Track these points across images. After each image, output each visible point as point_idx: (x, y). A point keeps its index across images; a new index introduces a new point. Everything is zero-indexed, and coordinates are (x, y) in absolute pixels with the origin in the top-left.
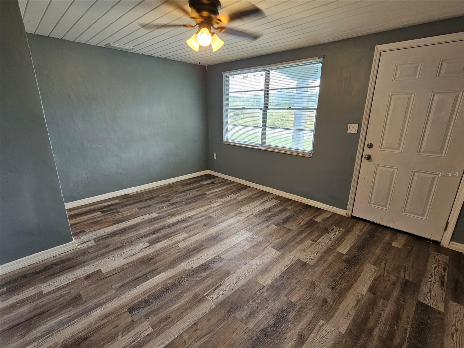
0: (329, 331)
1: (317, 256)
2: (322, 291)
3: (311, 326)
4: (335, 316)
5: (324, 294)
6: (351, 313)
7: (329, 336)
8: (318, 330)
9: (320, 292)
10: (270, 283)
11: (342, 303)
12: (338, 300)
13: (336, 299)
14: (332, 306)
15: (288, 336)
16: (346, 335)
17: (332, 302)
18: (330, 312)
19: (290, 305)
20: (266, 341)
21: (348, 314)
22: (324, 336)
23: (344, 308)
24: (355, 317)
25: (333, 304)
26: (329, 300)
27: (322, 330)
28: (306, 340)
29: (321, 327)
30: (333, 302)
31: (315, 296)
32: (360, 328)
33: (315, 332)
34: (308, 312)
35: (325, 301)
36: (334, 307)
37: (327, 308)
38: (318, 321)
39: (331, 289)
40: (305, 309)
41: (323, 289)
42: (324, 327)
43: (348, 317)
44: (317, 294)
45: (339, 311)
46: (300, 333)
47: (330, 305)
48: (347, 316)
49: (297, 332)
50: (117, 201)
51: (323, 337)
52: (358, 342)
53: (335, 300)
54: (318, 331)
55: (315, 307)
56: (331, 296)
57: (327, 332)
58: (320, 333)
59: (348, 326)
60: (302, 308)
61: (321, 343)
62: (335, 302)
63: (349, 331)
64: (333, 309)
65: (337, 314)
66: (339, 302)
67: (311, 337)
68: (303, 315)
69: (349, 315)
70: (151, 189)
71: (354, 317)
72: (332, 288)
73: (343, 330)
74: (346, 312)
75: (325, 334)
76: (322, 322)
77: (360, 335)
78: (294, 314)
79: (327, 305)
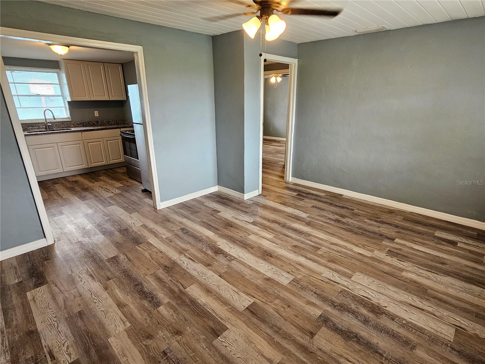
0: (117, 328)
1: (235, 356)
2: (164, 338)
3: (129, 316)
4: (128, 340)
5: (159, 340)
6: (125, 359)
7: (113, 326)
8: (123, 319)
9: (164, 337)
10: (190, 293)
11: (140, 354)
12: (145, 351)
13: (147, 351)
14: (140, 341)
15: (128, 297)
16: (106, 341)
17: (146, 344)
18: (134, 336)
19: (157, 304)
20: (132, 284)
21: (125, 355)
22: (115, 323)
23: (133, 355)
24: (118, 361)
25: (143, 344)
26: (149, 342)
27: (121, 322)
28: (119, 308)
29: (124, 322)
30: (146, 346)
31: (160, 330)
32: (105, 360)
33: (123, 316)
34: (143, 316)
35: (150, 337)
36: (139, 343)
37: (140, 336)
38: (130, 322)
39: (164, 351)
40: (148, 315)
41: (167, 341)
42: (122, 326)
43: (121, 353)
44: (162, 332)
45: (132, 346)
46: (126, 306)
47: (143, 340)
48: (123, 353)
49: (129, 304)
50: (323, 194)
51: (115, 321)
52: (95, 349)
53: (147, 348)
54: (121, 319)
55: (146, 325)
56: (153, 346)
57: (117, 326)
58: (119, 320)
59: (113, 347)
60: (150, 313)
61: (111, 318)
62: (144, 347)
63: (107, 347)
64: (137, 341)
65: (130, 342)
66: (142, 351)
67: (120, 313)
68: (143, 312)
69: (123, 355)
70: (376, 205)
71: (118, 359)
72: (165, 353)
73: (112, 341)
74: (128, 355)
75: (116, 324)
76: (129, 325)
77: (99, 355)
78: (146, 305)
79: (144, 337)
